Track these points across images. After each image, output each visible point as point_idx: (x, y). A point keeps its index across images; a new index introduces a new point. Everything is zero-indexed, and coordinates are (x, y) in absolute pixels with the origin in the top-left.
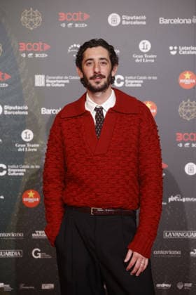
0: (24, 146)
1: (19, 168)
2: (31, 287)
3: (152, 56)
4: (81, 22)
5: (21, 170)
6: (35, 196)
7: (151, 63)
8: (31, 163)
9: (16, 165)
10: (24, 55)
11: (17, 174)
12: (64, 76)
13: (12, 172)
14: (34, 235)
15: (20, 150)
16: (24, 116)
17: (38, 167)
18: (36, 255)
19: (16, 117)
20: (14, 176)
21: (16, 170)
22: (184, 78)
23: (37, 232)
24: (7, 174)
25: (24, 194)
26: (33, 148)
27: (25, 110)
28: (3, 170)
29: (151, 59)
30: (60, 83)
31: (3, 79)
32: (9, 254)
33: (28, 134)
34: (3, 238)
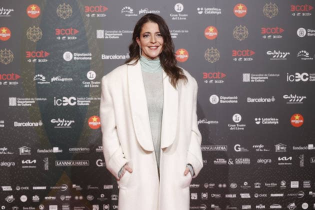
0: (89, 83)
2: (96, 188)
3: (185, 15)
5: (87, 101)
6: (98, 121)
7: (184, 20)
8: (95, 96)
9: (83, 98)
10: (88, 15)
11: (84, 104)
12: (118, 30)
13: (80, 103)
14: (97, 149)
15: (86, 86)
16: (88, 61)
18: (99, 164)
19: (83, 62)
20: (82, 106)
21: (83, 101)
22: (208, 31)
23: (100, 147)
25: (90, 119)
26: (95, 84)
27: (89, 57)
28: (74, 101)
29: (184, 17)
30: (115, 36)
31: (73, 33)
32: (79, 163)
33: (91, 75)
34: (74, 151)
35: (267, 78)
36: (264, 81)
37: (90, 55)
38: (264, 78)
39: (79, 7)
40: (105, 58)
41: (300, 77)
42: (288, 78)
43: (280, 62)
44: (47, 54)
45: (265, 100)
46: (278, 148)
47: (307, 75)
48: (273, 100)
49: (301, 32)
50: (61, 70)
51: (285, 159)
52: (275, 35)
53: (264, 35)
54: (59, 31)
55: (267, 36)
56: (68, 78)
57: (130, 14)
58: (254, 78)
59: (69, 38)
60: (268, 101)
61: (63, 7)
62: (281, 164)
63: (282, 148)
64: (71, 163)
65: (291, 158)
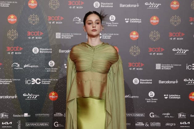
0: (50, 69)
1: (47, 81)
4: (80, 6)
6: (56, 95)
8: (54, 78)
9: (46, 79)
12: (71, 33)
14: (55, 115)
15: (48, 71)
16: (50, 53)
17: (57, 80)
18: (56, 125)
19: (46, 54)
21: (46, 82)
22: (132, 34)
23: (56, 113)
24: (41, 83)
25: (50, 94)
26: (54, 70)
27: (50, 51)
28: (39, 81)
29: (116, 25)
30: (68, 37)
31: (39, 34)
32: (42, 124)
33: (52, 63)
34: (39, 116)
35: (173, 67)
36: (170, 69)
38: (171, 67)
39: (44, 17)
40: (61, 52)
42: (187, 68)
44: (21, 49)
45: (171, 82)
46: (180, 115)
48: (177, 82)
50: (31, 60)
51: (185, 123)
52: (178, 37)
53: (170, 37)
54: (29, 33)
55: (173, 38)
56: (36, 65)
57: (79, 22)
58: (163, 67)
59: (36, 38)
60: (173, 83)
61: (32, 17)
62: (182, 127)
63: (183, 116)
64: (37, 124)
65: (189, 123)
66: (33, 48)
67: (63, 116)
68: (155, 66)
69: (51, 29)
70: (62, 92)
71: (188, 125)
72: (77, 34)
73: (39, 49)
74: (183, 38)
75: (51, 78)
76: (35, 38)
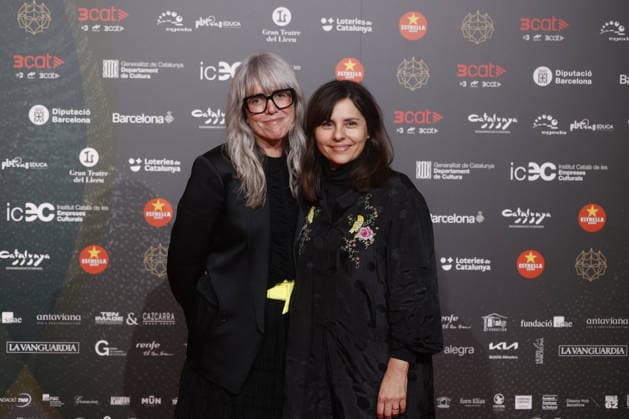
0: (84, 173)
1: (75, 211)
2: (93, 402)
5: (77, 214)
6: (101, 256)
7: (290, 44)
8: (95, 202)
9: (70, 205)
10: (86, 28)
11: (72, 220)
12: (150, 62)
13: (63, 216)
14: (97, 318)
15: (76, 180)
16: (83, 125)
17: (105, 208)
18: (102, 350)
19: (72, 127)
20: (67, 222)
21: (70, 213)
22: (343, 68)
23: (103, 313)
24: (55, 220)
25: (83, 252)
26: (98, 177)
27: (85, 116)
28: (51, 212)
29: (292, 37)
30: (143, 74)
31: (51, 65)
32: (58, 348)
33: (89, 156)
34: (48, 321)
35: (468, 171)
36: (461, 178)
37: (88, 112)
38: (462, 172)
39: (67, 11)
40: (119, 120)
41: (538, 171)
42: (513, 174)
43: (496, 138)
45: (463, 219)
46: (489, 322)
47: (553, 167)
48: (480, 218)
49: (542, 76)
50: (24, 146)
51: (504, 347)
52: (486, 80)
53: (462, 80)
54: (20, 61)
55: (469, 80)
56: (39, 161)
57: (177, 27)
58: (439, 171)
59: (42, 76)
60: (469, 221)
61: (30, 9)
62: (495, 357)
63: (498, 323)
64: (41, 348)
65: (516, 345)
66: (30, 108)
67: (124, 321)
68: (415, 166)
69: (87, 49)
70: (122, 246)
71: (511, 352)
72: (170, 65)
73: (50, 110)
74: (500, 82)
75: (86, 201)
76: (37, 76)
